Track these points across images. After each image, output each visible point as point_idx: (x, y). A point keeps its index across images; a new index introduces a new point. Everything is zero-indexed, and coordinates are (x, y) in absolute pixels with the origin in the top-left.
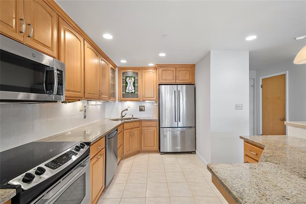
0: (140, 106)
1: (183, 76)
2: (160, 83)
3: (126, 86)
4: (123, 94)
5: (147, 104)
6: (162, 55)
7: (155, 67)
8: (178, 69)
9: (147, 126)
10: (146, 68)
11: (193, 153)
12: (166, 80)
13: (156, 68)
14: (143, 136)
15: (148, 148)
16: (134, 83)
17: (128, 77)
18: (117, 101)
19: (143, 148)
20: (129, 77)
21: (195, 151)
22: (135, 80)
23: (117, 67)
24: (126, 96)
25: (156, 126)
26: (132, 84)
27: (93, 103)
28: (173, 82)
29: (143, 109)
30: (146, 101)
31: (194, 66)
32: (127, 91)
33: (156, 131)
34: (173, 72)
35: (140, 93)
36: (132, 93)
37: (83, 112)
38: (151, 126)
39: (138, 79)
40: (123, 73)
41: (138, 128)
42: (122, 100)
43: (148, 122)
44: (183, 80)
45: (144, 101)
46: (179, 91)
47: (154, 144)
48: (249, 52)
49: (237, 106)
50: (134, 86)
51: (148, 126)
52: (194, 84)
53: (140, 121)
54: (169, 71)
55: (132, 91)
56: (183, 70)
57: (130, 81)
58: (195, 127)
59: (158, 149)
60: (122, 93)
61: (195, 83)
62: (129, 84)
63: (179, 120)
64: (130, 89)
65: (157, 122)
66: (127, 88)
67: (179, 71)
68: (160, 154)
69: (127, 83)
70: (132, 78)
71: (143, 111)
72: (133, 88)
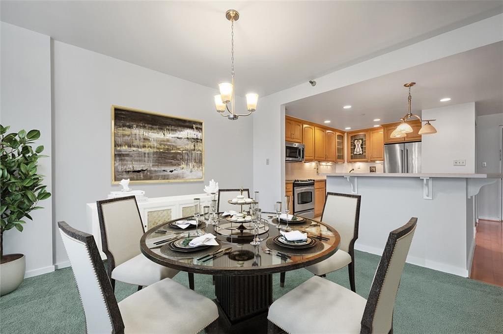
0: (370, 167)
2: (386, 142)
3: (354, 148)
4: (352, 156)
5: (378, 165)
10: (373, 130)
16: (362, 145)
18: (346, 162)
20: (357, 140)
22: (362, 142)
24: (354, 158)
26: (360, 145)
27: (324, 164)
30: (376, 162)
32: (355, 153)
35: (368, 153)
36: (360, 154)
37: (316, 170)
39: (365, 141)
40: (352, 137)
42: (351, 161)
45: (374, 161)
46: (407, 150)
49: (456, 163)
50: (362, 148)
57: (358, 144)
60: (350, 155)
62: (357, 146)
64: (358, 151)
66: (355, 150)
69: (355, 146)
70: (360, 140)
71: (374, 171)
72: (361, 149)
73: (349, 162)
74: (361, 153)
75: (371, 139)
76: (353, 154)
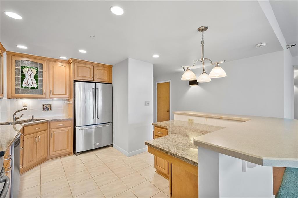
0: (44, 105)
1: (101, 75)
2: (76, 79)
3: (23, 79)
4: (16, 89)
5: (56, 103)
6: (83, 51)
7: (68, 60)
8: (95, 68)
9: (57, 127)
10: (55, 61)
11: (110, 146)
12: (83, 77)
13: (68, 62)
14: (52, 139)
15: (60, 152)
16: (36, 76)
17: (25, 67)
18: (5, 98)
19: (51, 153)
20: (28, 67)
21: (112, 144)
22: (37, 72)
23: (5, 50)
24: (22, 92)
25: (70, 126)
26: (33, 76)
28: (91, 79)
29: (49, 108)
30: (54, 99)
31: (111, 67)
32: (24, 85)
33: (70, 131)
34: (91, 70)
35: (46, 88)
36: (33, 88)
38: (64, 126)
39: (42, 72)
40: (17, 61)
41: (45, 130)
42: (13, 97)
43: (60, 122)
44: (100, 79)
45: (51, 98)
46: (97, 90)
47: (68, 146)
48: (153, 65)
49: (146, 103)
50: (37, 80)
51: (59, 127)
52: (111, 84)
53: (48, 122)
54: (86, 68)
55: (32, 86)
56: (101, 69)
57: (30, 73)
58: (112, 122)
59: (72, 151)
60: (14, 87)
61: (112, 82)
62: (27, 76)
63: (97, 117)
64: (30, 82)
65: (71, 121)
66: (25, 81)
67: (97, 69)
68: (75, 155)
69: (23, 75)
70: (33, 69)
71: (49, 110)
72: (35, 82)
73: (11, 97)
74: (35, 86)
75: (51, 72)
76: (19, 87)
